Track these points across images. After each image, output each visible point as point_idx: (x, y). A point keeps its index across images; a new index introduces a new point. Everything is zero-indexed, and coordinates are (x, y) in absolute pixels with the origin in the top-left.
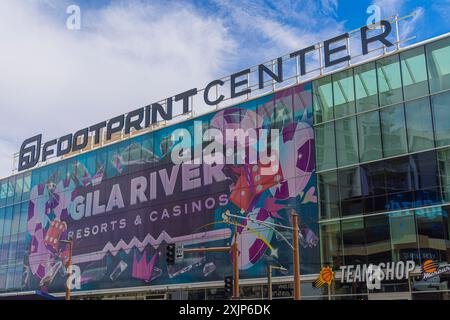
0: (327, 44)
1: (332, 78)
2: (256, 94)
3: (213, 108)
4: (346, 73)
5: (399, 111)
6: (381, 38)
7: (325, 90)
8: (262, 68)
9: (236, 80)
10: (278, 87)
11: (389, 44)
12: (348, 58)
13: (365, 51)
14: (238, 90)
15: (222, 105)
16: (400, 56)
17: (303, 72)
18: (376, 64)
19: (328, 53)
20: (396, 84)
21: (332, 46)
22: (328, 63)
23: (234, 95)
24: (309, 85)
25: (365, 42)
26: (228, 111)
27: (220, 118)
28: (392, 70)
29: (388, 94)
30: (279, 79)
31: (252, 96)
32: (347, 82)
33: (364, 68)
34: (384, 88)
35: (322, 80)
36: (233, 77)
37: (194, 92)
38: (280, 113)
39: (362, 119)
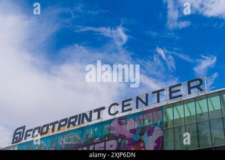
0: (170, 88)
1: (173, 105)
2: (135, 111)
3: (112, 117)
4: (180, 103)
5: (207, 123)
6: (198, 87)
7: (169, 111)
8: (138, 98)
9: (125, 103)
10: (146, 108)
11: (201, 90)
12: (181, 96)
13: (190, 93)
14: (125, 108)
15: (117, 116)
16: (207, 96)
17: (158, 102)
18: (195, 99)
19: (171, 93)
20: (205, 110)
21: (173, 89)
22: (171, 98)
23: (123, 111)
24: (161, 108)
25: (190, 88)
26: (120, 119)
27: (116, 122)
28: (203, 103)
29: (201, 115)
30: (146, 104)
31: (132, 112)
32: (180, 108)
33: (189, 101)
34: (199, 112)
35: (168, 106)
36: (123, 102)
37: (103, 108)
38: (146, 121)
39: (188, 127)
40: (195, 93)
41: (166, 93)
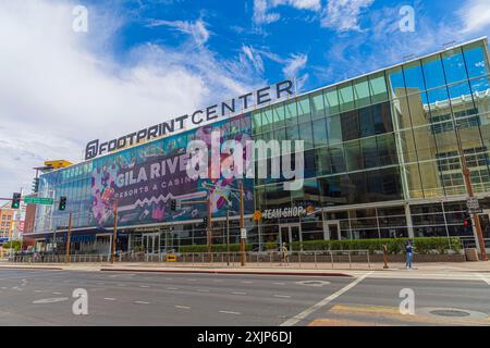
0: (258, 92)
1: (261, 110)
2: (220, 118)
3: (197, 126)
4: (268, 108)
5: (296, 129)
6: (287, 89)
7: (257, 117)
8: (224, 104)
9: (209, 111)
10: (232, 115)
11: (291, 93)
12: (270, 100)
13: (279, 97)
14: (210, 116)
15: (202, 124)
16: (296, 100)
17: (246, 107)
18: (284, 103)
19: (259, 97)
20: (294, 115)
21: (261, 93)
22: (259, 103)
23: (208, 119)
24: (249, 114)
25: (279, 92)
26: (205, 127)
27: (201, 131)
28: (292, 106)
29: (290, 119)
30: (233, 111)
31: (218, 120)
32: (269, 113)
33: (278, 105)
34: (288, 116)
35: (256, 111)
36: (208, 109)
37: (186, 117)
38: (234, 129)
39: (277, 133)
40: (284, 97)
41: (254, 98)
